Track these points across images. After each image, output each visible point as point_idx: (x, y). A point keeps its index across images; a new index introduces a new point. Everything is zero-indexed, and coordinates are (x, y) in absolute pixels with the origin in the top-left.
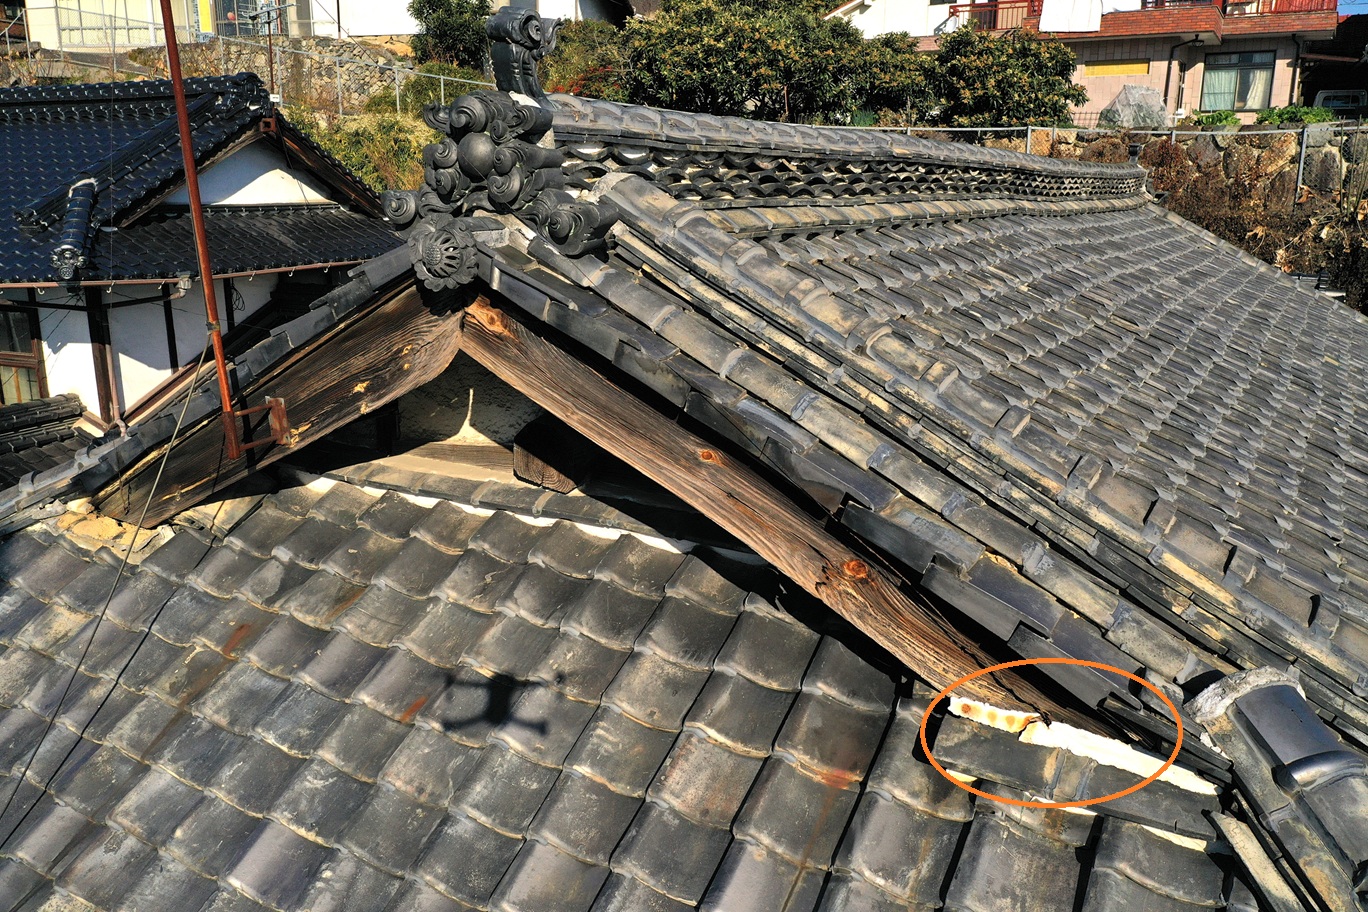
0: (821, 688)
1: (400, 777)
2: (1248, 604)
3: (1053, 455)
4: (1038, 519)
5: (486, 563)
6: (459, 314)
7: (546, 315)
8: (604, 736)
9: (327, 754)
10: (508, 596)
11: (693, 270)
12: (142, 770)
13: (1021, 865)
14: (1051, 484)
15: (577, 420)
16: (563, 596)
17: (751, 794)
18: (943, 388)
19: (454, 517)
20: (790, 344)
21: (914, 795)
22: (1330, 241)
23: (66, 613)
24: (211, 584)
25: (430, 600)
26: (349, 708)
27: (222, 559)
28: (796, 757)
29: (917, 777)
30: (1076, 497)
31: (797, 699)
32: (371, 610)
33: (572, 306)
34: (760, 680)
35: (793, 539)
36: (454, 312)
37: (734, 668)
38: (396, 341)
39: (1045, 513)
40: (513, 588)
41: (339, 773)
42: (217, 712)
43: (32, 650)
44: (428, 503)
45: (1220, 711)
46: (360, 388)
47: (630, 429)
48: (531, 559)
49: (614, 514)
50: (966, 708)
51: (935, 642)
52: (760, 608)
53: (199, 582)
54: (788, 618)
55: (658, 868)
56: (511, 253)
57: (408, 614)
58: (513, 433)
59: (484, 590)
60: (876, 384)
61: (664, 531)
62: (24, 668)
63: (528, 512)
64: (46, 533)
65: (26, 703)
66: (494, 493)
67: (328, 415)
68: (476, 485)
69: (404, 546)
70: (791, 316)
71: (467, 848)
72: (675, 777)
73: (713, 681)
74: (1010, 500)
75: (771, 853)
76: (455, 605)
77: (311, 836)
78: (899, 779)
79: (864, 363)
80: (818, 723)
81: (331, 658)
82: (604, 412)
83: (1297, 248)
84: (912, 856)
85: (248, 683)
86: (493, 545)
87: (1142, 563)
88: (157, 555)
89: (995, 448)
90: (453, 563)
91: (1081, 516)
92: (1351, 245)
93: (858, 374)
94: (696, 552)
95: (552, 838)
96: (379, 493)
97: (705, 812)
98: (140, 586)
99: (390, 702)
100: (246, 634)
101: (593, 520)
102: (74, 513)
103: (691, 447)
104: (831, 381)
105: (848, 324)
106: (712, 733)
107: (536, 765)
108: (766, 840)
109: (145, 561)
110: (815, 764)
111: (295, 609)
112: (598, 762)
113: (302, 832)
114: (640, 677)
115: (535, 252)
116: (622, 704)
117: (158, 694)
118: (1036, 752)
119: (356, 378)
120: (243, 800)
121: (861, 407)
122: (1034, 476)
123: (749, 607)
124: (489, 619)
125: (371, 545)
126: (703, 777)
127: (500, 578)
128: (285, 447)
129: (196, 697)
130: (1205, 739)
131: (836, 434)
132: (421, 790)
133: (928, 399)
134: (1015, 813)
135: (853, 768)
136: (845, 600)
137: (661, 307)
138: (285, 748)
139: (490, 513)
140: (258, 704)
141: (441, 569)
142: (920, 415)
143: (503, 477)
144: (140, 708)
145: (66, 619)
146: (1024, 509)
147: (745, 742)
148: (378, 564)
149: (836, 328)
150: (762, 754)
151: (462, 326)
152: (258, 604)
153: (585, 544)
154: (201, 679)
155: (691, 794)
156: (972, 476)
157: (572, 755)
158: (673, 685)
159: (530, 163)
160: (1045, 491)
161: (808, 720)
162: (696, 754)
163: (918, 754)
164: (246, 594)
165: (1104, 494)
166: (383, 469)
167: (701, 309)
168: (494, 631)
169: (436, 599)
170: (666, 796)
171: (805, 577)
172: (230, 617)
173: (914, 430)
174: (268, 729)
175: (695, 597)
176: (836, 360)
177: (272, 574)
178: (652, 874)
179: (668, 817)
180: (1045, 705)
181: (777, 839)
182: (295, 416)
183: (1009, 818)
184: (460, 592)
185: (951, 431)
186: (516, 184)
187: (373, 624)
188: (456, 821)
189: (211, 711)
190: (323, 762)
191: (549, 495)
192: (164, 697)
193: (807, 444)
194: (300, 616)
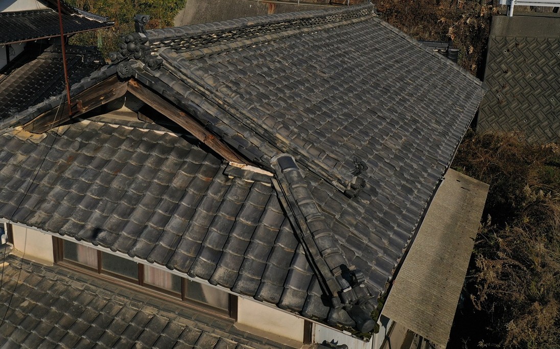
0: (206, 163)
1: (115, 185)
2: (292, 143)
3: (256, 113)
4: (252, 126)
5: (131, 140)
6: (127, 82)
7: (147, 84)
8: (160, 174)
9: (98, 181)
10: (138, 147)
11: (181, 72)
12: (51, 189)
13: (239, 191)
14: (255, 120)
15: (154, 106)
16: (151, 147)
17: (190, 183)
18: (234, 99)
19: (123, 130)
20: (202, 89)
21: (222, 181)
22: (471, 24)
23: (21, 156)
24: (60, 147)
25: (119, 149)
26: (102, 172)
27: (62, 141)
28: (200, 176)
29: (223, 178)
30: (260, 122)
31: (201, 165)
32: (104, 152)
33: (153, 82)
34: (194, 162)
35: (199, 131)
36: (126, 81)
37: (188, 160)
38: (112, 88)
39: (254, 126)
40: (139, 145)
41: (100, 185)
42: (69, 175)
43: (13, 164)
44: (116, 126)
45: (275, 161)
46: (102, 98)
47: (166, 108)
48: (143, 139)
49: (163, 128)
50: (232, 164)
51: (226, 151)
52: (195, 148)
53: (57, 147)
54: (201, 150)
55: (171, 197)
56: (139, 69)
57: (113, 152)
58: (138, 109)
59: (132, 146)
60: (220, 98)
61: (174, 132)
62: (12, 169)
63: (142, 128)
64: (8, 136)
65: (16, 176)
66: (134, 123)
67: (93, 105)
68: (129, 122)
69: (111, 137)
70: (202, 83)
71: (131, 197)
72: (175, 181)
73: (184, 163)
74: (247, 123)
75: (193, 193)
76: (125, 150)
77: (96, 197)
78: (219, 178)
79: (217, 93)
80: (205, 170)
81: (95, 162)
82: (160, 104)
83: (457, 27)
84: (220, 191)
85: (75, 169)
86: (133, 136)
87: (272, 136)
88: (44, 140)
89: (244, 112)
90: (124, 140)
91: (261, 126)
92: (478, 26)
93: (216, 96)
94: (182, 136)
95: (149, 194)
96: (102, 124)
97: (181, 187)
98: (40, 148)
99: (111, 171)
100: (73, 158)
101: (158, 130)
102: (17, 130)
103: (178, 112)
104: (210, 97)
105: (214, 85)
106: (183, 172)
107: (145, 181)
108: (192, 190)
109: (41, 142)
110: (203, 177)
111: (84, 152)
112: (159, 179)
113: (94, 197)
114: (168, 163)
115: (144, 68)
116: (164, 168)
117: (52, 172)
118: (244, 171)
119: (101, 96)
120: (78, 192)
121: (217, 103)
122: (252, 118)
123: (193, 148)
124: (133, 153)
125: (102, 137)
126: (181, 181)
127: (136, 143)
128: (82, 112)
129: (63, 172)
130: (271, 166)
131: (208, 109)
132: (120, 187)
133: (231, 101)
134: (239, 182)
135: (211, 177)
136: (209, 143)
137: (172, 81)
138: (87, 181)
139: (133, 128)
140: (78, 173)
141: (121, 142)
142: (229, 105)
143: (135, 120)
144: (49, 175)
145: (21, 157)
146: (249, 125)
147: (190, 174)
148: (105, 141)
149: (212, 86)
150: (193, 176)
151: (128, 85)
152: (74, 151)
153: (156, 135)
154: (62, 168)
155: (178, 184)
156: (239, 118)
157: (154, 178)
158: (176, 164)
159: (143, 49)
160: (254, 121)
161: (203, 169)
162: (180, 177)
163: (223, 173)
164: (71, 149)
165: (266, 122)
166: (104, 118)
167: (182, 80)
168: (135, 155)
169: (120, 148)
170: (173, 184)
171: (202, 139)
172: (67, 154)
173: (227, 108)
174: (82, 177)
175: (181, 146)
176: (212, 93)
177: (77, 144)
178: (170, 198)
179: (173, 188)
180: (247, 162)
181: (195, 190)
182: (84, 105)
183: (238, 183)
184: (126, 147)
185: (235, 108)
186: (140, 54)
187: (105, 155)
188: (128, 192)
189: (67, 174)
190: (97, 183)
191: (147, 124)
192: (54, 173)
193: (202, 111)
194: (86, 154)
